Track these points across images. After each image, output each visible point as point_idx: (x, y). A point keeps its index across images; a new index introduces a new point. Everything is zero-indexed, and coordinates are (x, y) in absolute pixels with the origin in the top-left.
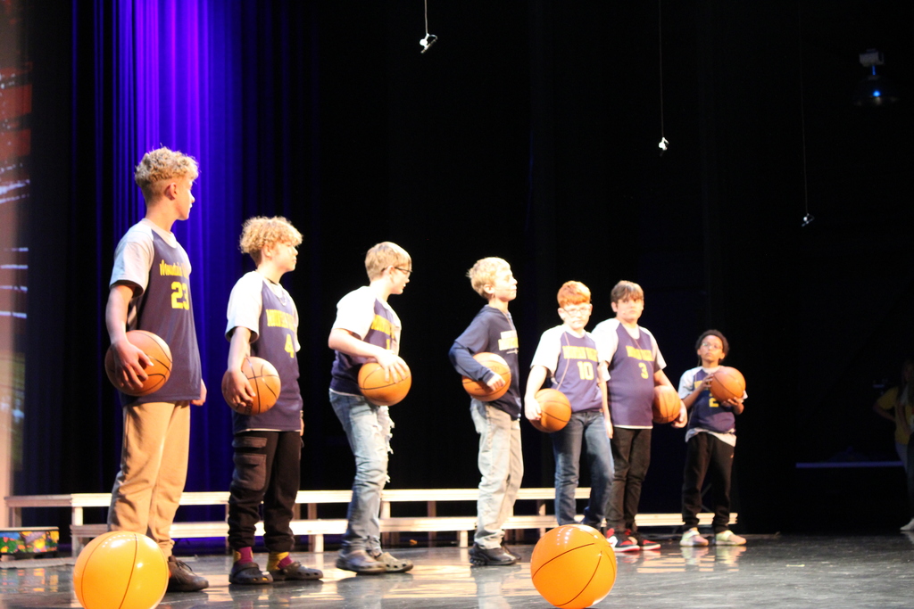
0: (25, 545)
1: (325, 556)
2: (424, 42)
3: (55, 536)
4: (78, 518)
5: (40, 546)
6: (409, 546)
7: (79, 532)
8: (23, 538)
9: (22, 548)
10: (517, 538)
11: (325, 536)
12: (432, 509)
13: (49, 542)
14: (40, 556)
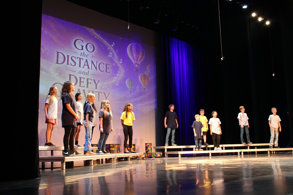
0: (156, 155)
1: (212, 157)
2: (222, 59)
3: (161, 154)
4: (166, 151)
5: (159, 156)
6: (229, 155)
7: (166, 153)
8: (156, 154)
9: (156, 156)
10: (250, 153)
11: (212, 153)
12: (234, 148)
13: (160, 155)
14: (159, 157)
